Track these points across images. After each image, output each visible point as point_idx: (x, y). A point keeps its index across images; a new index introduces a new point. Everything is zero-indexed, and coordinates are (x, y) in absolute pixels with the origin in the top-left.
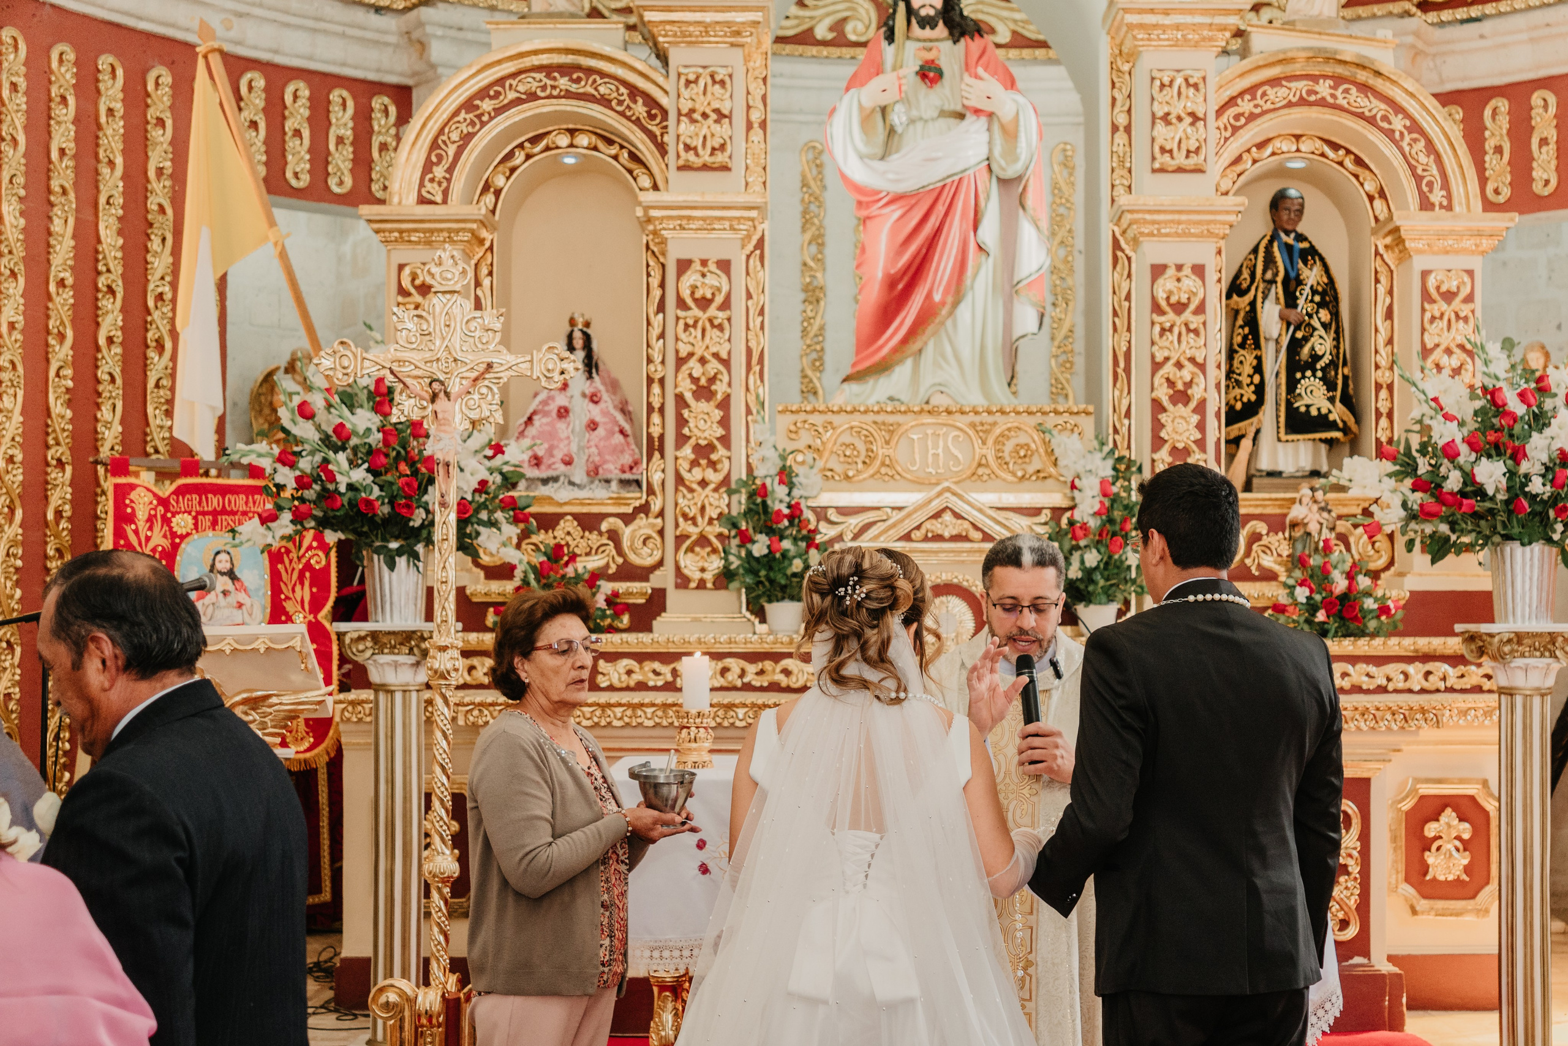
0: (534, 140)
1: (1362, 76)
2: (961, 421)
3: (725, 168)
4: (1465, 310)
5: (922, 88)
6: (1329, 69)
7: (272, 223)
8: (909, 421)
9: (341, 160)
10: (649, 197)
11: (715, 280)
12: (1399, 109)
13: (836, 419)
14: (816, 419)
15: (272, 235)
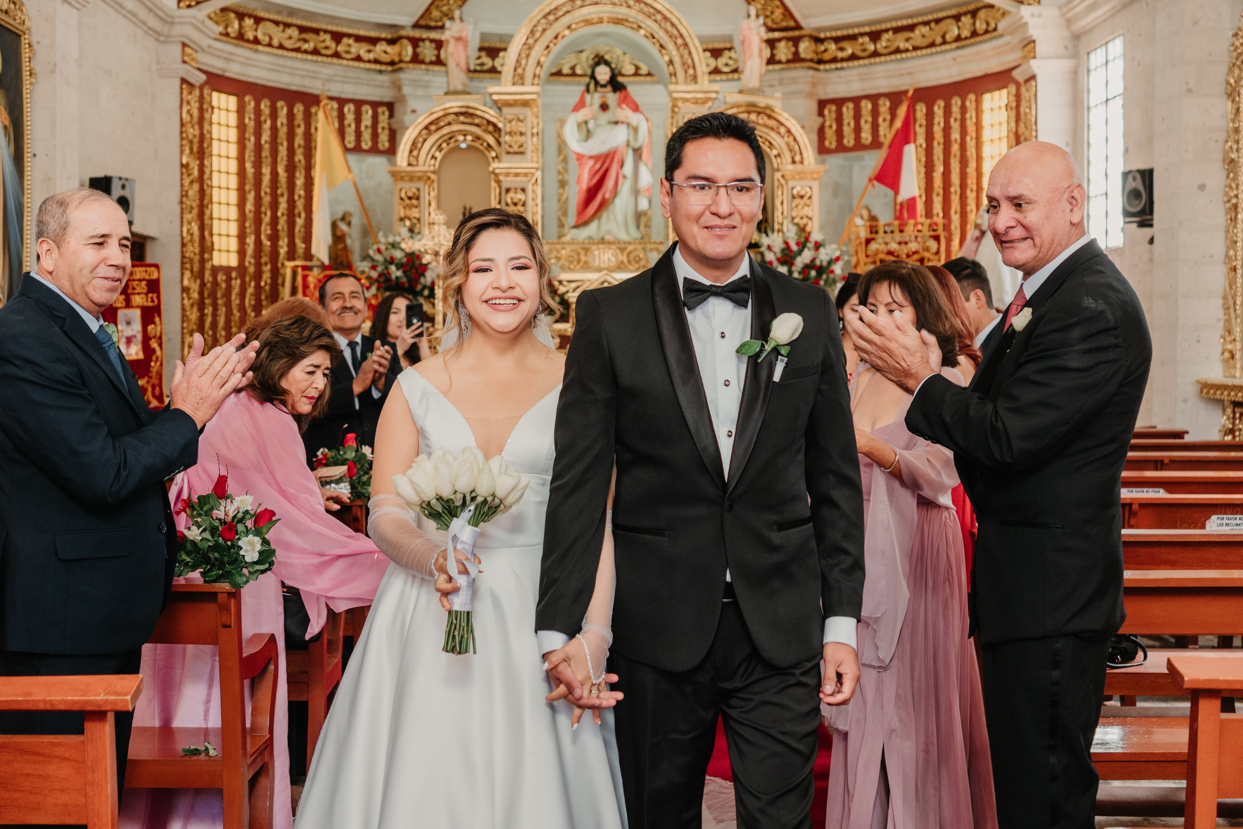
0: (450, 139)
1: (768, 112)
2: (614, 247)
3: (522, 153)
4: (808, 202)
5: (601, 113)
6: (755, 109)
7: (350, 170)
8: (594, 247)
9: (367, 136)
10: (495, 165)
11: (521, 196)
12: (782, 124)
13: (566, 246)
14: (558, 247)
15: (350, 177)
